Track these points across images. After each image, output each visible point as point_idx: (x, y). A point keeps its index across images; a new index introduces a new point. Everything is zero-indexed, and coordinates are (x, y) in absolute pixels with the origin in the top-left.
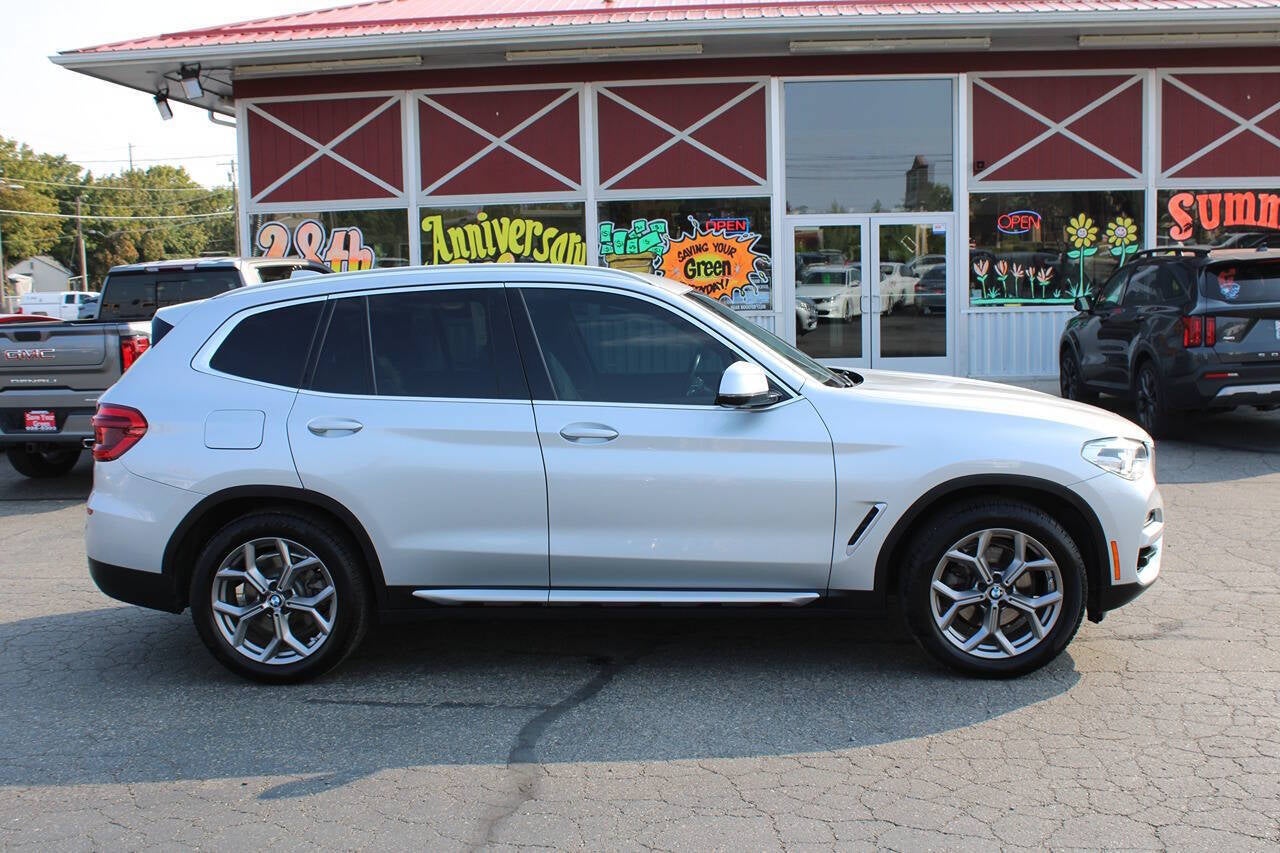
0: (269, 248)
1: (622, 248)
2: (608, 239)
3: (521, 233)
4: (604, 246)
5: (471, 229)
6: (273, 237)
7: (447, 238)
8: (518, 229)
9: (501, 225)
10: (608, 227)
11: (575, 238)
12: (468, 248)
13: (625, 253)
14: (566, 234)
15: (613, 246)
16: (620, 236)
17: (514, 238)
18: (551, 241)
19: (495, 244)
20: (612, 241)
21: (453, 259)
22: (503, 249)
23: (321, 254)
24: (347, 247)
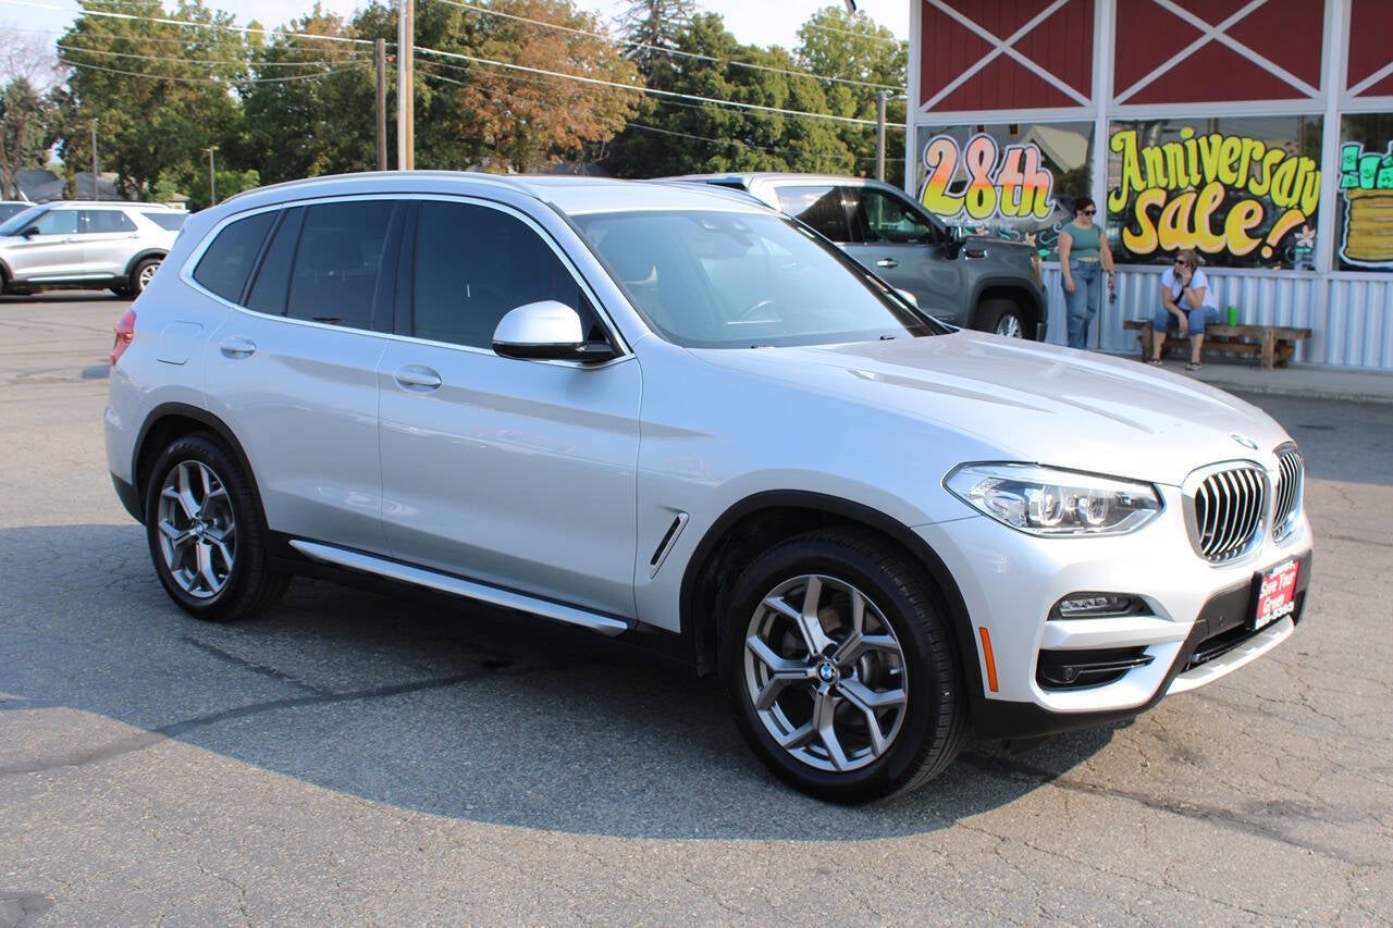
0: (936, 167)
1: (1372, 180)
2: (1353, 166)
3: (1235, 156)
4: (1347, 177)
5: (1171, 149)
6: (941, 154)
7: (1141, 161)
8: (1232, 151)
9: (1210, 145)
10: (1354, 150)
11: (1307, 164)
12: (1166, 175)
13: (1375, 187)
14: (1295, 159)
15: (1359, 177)
16: (1370, 163)
17: (1226, 161)
18: (1274, 168)
19: (1201, 171)
20: (1358, 169)
21: (1147, 188)
22: (1210, 177)
23: (992, 176)
24: (1021, 169)
